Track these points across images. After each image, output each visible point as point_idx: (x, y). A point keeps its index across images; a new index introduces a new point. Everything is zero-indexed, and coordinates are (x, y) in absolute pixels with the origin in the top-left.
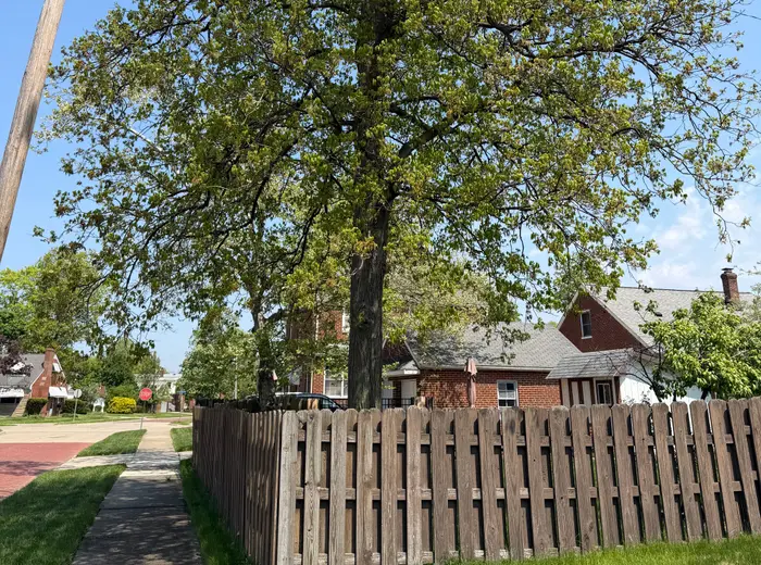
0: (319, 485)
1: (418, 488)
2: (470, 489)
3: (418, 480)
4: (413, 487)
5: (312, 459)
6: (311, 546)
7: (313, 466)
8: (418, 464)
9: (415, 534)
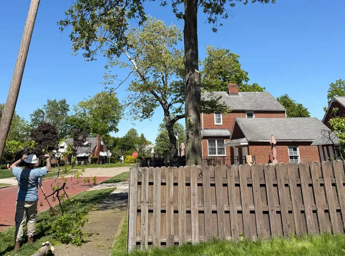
0: (148, 203)
1: (196, 204)
2: (223, 205)
3: (196, 201)
4: (194, 204)
5: (145, 191)
6: (145, 232)
7: (145, 194)
8: (196, 192)
9: (195, 227)
